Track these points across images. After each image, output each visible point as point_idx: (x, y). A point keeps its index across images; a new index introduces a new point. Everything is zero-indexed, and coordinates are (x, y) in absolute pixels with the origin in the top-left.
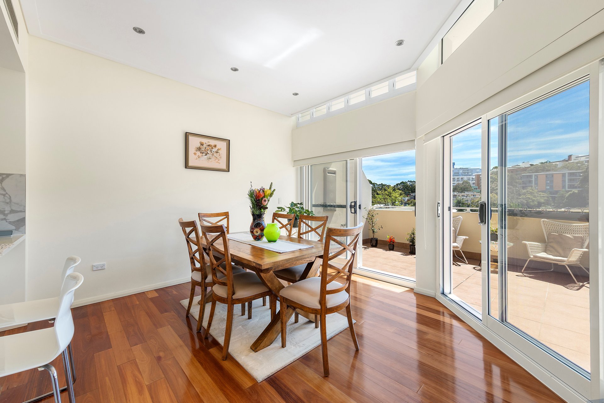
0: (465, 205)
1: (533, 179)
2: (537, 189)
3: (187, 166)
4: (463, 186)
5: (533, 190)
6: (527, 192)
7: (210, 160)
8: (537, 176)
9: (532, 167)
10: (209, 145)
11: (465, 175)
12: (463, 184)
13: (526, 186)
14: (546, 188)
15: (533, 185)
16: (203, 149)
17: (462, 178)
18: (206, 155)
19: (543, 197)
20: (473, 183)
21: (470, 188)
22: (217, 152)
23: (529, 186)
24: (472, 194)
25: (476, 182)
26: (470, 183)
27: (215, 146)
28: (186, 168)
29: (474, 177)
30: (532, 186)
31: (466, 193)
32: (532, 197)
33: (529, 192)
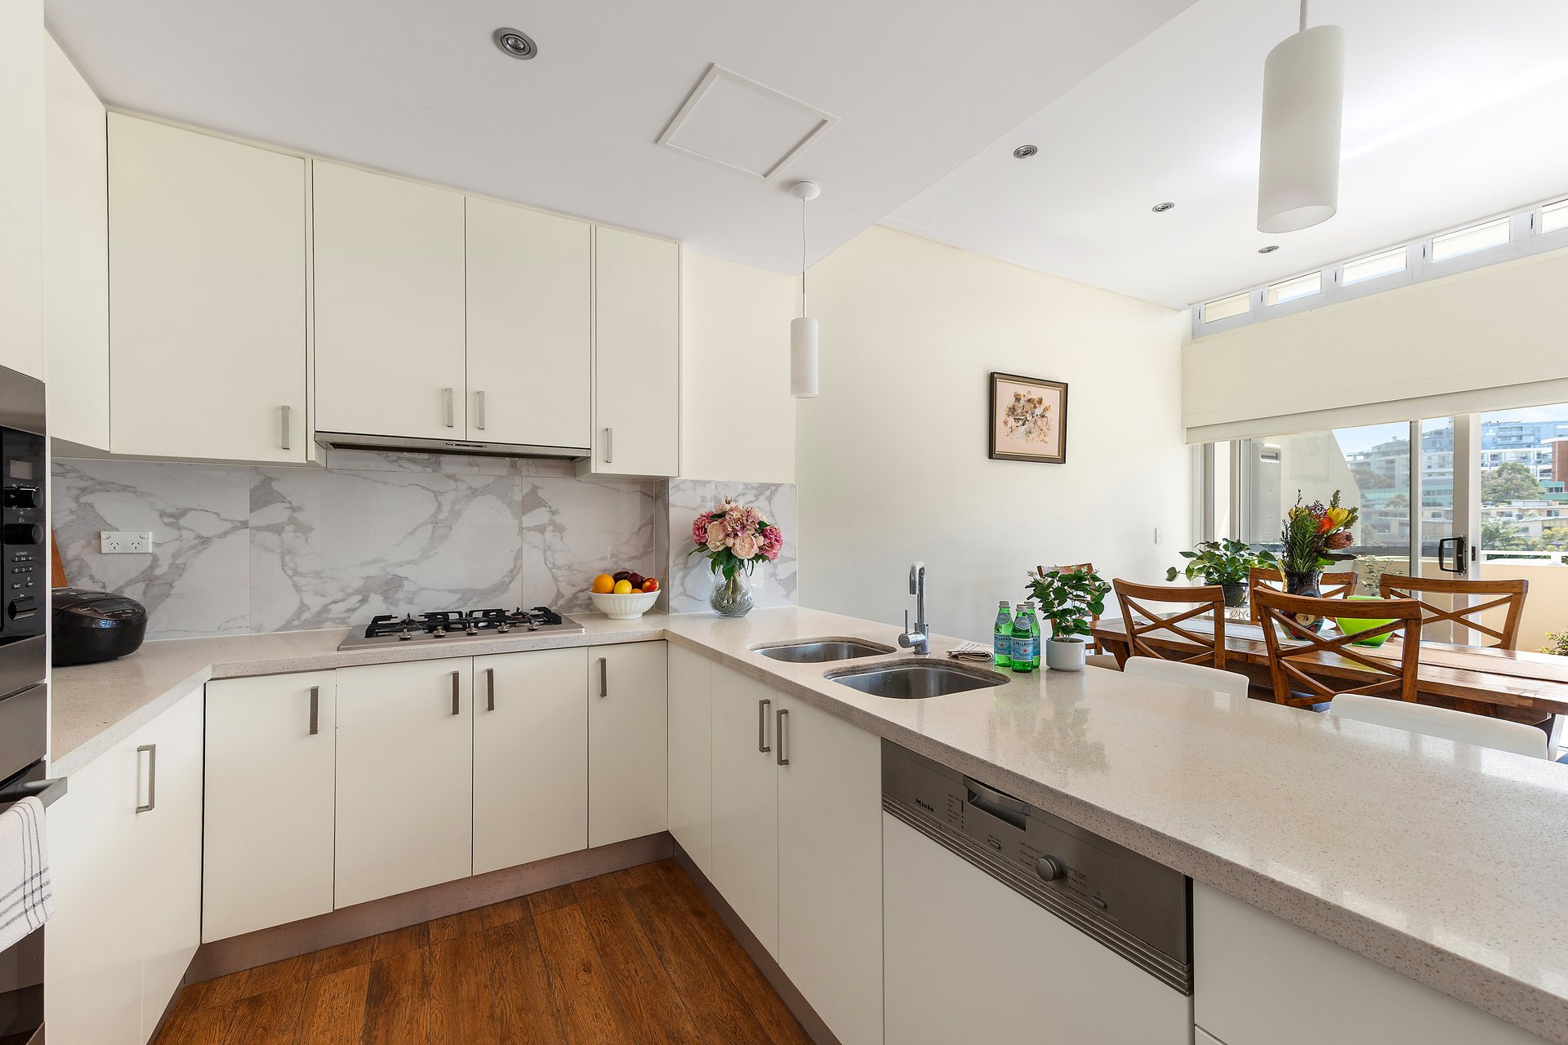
0: (1517, 545)
3: (992, 453)
4: (1501, 481)
7: (1031, 436)
10: (1029, 401)
11: (1506, 446)
12: (1500, 475)
16: (1019, 411)
17: (1494, 457)
18: (1023, 425)
20: (1543, 472)
21: (1529, 488)
22: (1043, 416)
24: (1543, 506)
25: (1554, 466)
26: (1528, 471)
27: (1040, 401)
28: (991, 457)
29: (1548, 450)
31: (1517, 504)
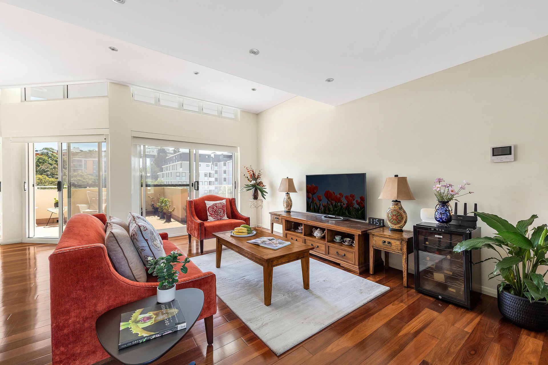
1: (83, 164)
2: (86, 172)
5: (83, 173)
6: (78, 174)
8: (86, 161)
9: (82, 153)
13: (77, 169)
14: (93, 172)
15: (83, 168)
19: (91, 179)
23: (79, 170)
30: (82, 170)
32: (82, 179)
33: (80, 175)
